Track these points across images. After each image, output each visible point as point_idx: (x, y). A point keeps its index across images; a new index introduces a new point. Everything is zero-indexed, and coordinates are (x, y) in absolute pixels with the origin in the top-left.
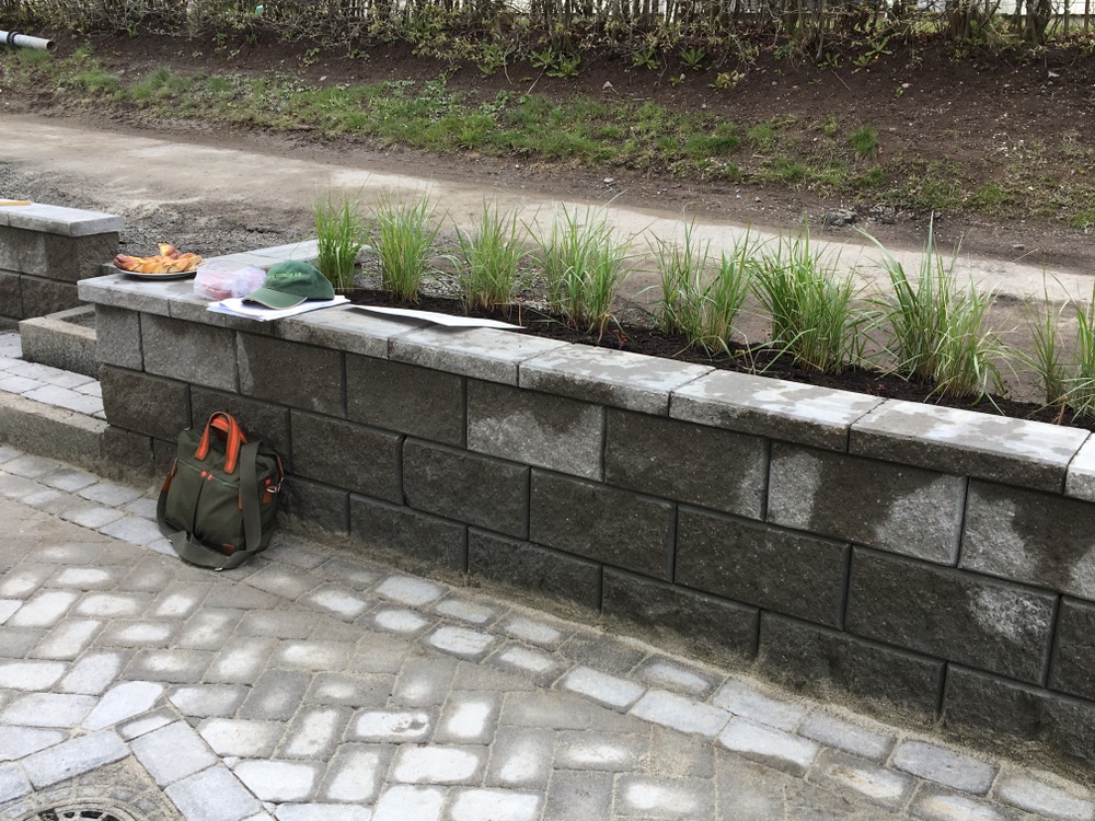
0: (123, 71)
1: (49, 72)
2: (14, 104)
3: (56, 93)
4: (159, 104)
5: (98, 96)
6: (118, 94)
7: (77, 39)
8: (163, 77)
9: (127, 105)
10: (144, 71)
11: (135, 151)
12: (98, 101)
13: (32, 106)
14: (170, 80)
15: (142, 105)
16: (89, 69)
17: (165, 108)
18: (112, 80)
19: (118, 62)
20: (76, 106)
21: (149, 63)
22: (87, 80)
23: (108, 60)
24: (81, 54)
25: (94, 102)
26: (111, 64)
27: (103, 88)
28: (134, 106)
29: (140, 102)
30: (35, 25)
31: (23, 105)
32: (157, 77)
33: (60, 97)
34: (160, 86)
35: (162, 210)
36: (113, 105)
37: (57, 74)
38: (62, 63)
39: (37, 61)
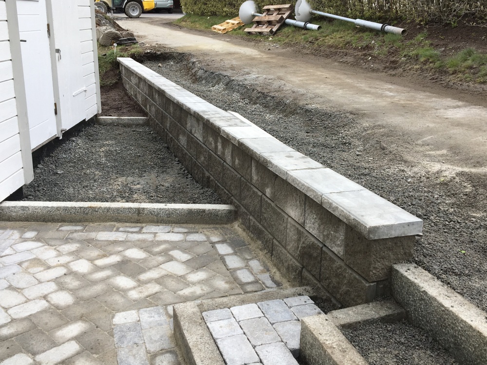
0: (443, 49)
1: (400, 48)
2: (376, 66)
3: (401, 61)
4: (463, 72)
5: (425, 64)
6: (437, 64)
7: (419, 28)
8: (470, 54)
9: (442, 71)
10: (457, 49)
11: (442, 111)
12: (425, 67)
13: (385, 68)
14: (473, 56)
15: (451, 72)
16: (423, 47)
17: (467, 75)
18: (436, 54)
19: (442, 43)
20: (410, 69)
21: (461, 44)
22: (420, 54)
23: (436, 42)
24: (420, 37)
25: (421, 68)
26: (437, 44)
27: (428, 59)
28: (446, 72)
29: (451, 70)
30: (397, 20)
31: (380, 67)
32: (465, 54)
33: (402, 63)
34: (466, 60)
35: (457, 179)
36: (433, 70)
37: (403, 49)
38: (408, 42)
39: (394, 41)
